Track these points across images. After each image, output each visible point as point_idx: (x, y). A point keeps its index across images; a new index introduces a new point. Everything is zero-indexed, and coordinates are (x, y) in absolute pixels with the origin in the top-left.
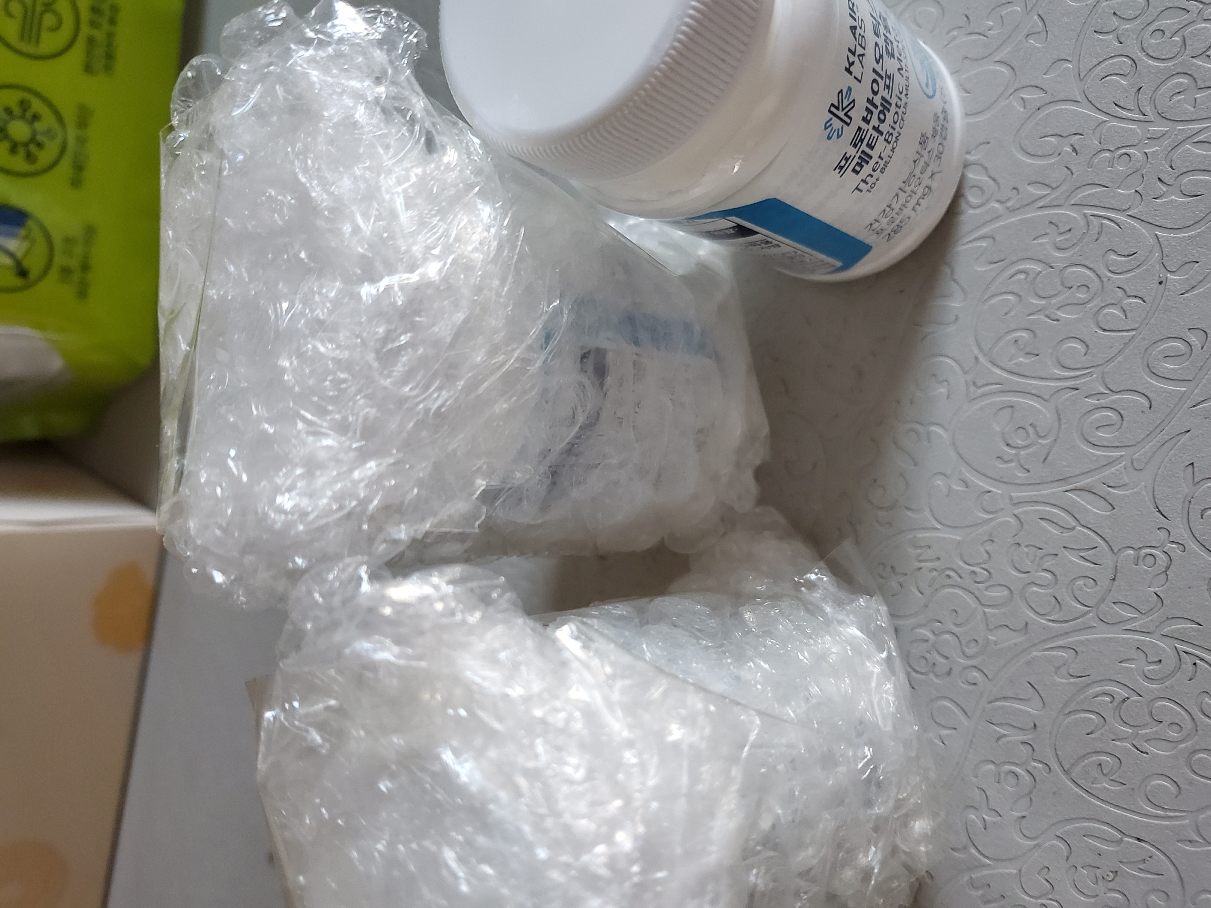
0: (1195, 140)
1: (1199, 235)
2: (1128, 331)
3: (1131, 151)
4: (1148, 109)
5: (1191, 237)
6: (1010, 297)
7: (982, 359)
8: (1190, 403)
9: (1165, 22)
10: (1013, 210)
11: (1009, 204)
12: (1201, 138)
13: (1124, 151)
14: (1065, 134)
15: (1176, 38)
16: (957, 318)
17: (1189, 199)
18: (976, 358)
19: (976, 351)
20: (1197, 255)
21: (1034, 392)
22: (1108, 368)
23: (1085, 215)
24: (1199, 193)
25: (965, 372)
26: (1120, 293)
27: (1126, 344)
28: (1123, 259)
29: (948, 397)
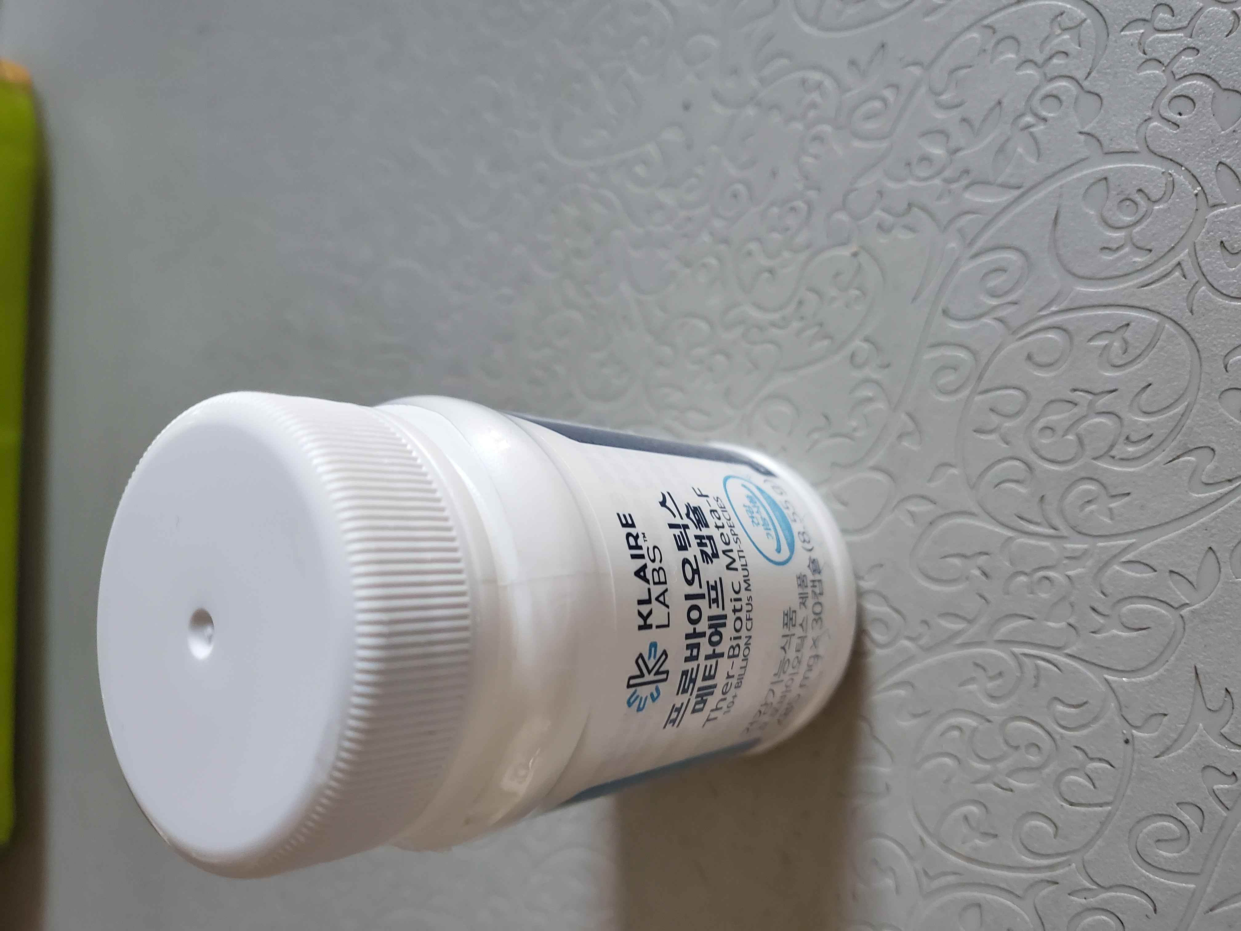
0: (1124, 559)
1: (1158, 680)
2: (1101, 805)
3: (1051, 574)
4: (1057, 521)
5: (1150, 682)
6: (947, 760)
7: (928, 841)
8: (1204, 906)
9: (1053, 418)
10: (929, 650)
11: (922, 642)
12: (1129, 557)
13: (1041, 573)
14: (969, 554)
15: (1070, 437)
16: (888, 787)
17: (1134, 634)
18: (922, 840)
19: (920, 832)
20: (1163, 705)
21: (1002, 885)
22: (1089, 855)
23: (1014, 654)
24: (1145, 627)
25: (911, 858)
26: (1080, 755)
27: (1103, 824)
28: (1073, 710)
29: (897, 890)
